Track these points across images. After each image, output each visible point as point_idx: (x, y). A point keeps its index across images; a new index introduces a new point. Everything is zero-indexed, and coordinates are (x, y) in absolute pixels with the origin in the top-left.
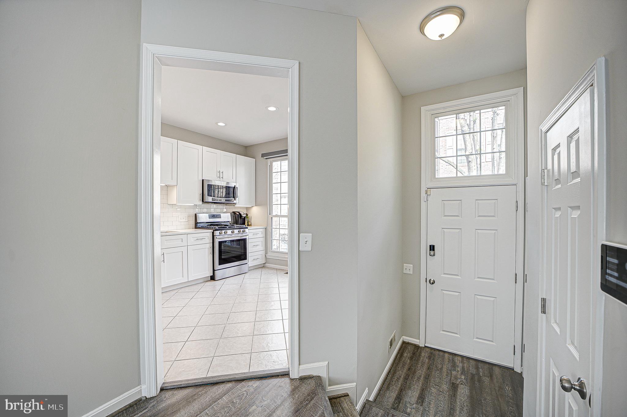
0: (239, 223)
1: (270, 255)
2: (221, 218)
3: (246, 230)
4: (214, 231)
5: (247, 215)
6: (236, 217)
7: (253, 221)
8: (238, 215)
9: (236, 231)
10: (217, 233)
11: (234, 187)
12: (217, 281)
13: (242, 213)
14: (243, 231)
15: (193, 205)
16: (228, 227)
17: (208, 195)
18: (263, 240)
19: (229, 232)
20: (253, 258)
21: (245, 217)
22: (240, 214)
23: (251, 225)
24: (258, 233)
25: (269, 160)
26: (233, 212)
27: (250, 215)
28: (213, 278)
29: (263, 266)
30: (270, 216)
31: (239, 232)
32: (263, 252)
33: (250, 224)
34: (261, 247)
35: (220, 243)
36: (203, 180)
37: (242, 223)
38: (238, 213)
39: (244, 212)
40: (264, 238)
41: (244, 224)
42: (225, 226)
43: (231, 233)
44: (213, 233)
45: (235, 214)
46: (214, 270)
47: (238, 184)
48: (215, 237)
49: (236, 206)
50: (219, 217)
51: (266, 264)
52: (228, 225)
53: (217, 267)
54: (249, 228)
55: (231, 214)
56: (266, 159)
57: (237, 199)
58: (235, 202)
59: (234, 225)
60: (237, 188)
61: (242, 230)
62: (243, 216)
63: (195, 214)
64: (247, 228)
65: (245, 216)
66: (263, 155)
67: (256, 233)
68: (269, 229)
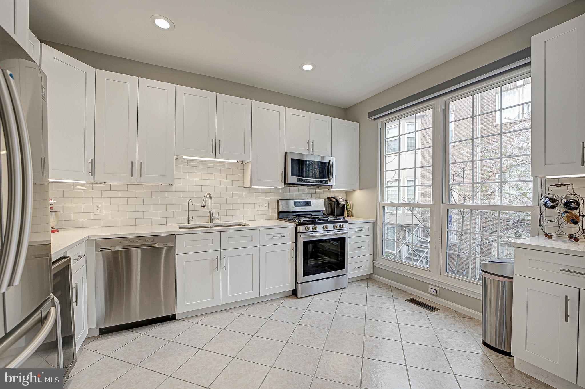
0: (336, 213)
1: (379, 263)
2: (311, 206)
3: (346, 225)
4: (297, 225)
5: (347, 202)
6: (331, 205)
7: (355, 211)
8: (334, 202)
9: (330, 226)
10: (301, 228)
11: (329, 163)
12: (301, 299)
13: (340, 200)
14: (340, 227)
15: (274, 188)
16: (318, 220)
17: (292, 174)
18: (369, 239)
19: (320, 227)
20: (354, 266)
21: (344, 205)
22: (337, 201)
23: (352, 216)
24: (363, 229)
25: (380, 121)
26: (328, 198)
27: (351, 202)
28: (295, 293)
29: (369, 278)
30: (382, 205)
31: (334, 227)
32: (369, 258)
33: (350, 214)
34: (367, 250)
35: (306, 244)
36: (285, 154)
37: (339, 213)
38: (334, 200)
39: (343, 199)
40: (372, 237)
41: (342, 214)
42: (314, 218)
43: (322, 229)
44: (296, 228)
45: (331, 200)
46: (296, 283)
47: (334, 158)
48: (299, 235)
49: (331, 189)
50: (308, 204)
51: (374, 275)
52: (318, 218)
53: (301, 278)
54: (350, 220)
55: (325, 200)
56: (375, 119)
57: (333, 179)
58: (329, 183)
59: (327, 217)
60: (333, 163)
61: (338, 225)
62: (342, 203)
63: (277, 200)
64: (346, 222)
65: (344, 203)
66: (370, 115)
67: (360, 229)
68: (380, 223)
